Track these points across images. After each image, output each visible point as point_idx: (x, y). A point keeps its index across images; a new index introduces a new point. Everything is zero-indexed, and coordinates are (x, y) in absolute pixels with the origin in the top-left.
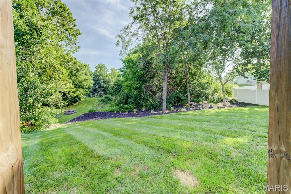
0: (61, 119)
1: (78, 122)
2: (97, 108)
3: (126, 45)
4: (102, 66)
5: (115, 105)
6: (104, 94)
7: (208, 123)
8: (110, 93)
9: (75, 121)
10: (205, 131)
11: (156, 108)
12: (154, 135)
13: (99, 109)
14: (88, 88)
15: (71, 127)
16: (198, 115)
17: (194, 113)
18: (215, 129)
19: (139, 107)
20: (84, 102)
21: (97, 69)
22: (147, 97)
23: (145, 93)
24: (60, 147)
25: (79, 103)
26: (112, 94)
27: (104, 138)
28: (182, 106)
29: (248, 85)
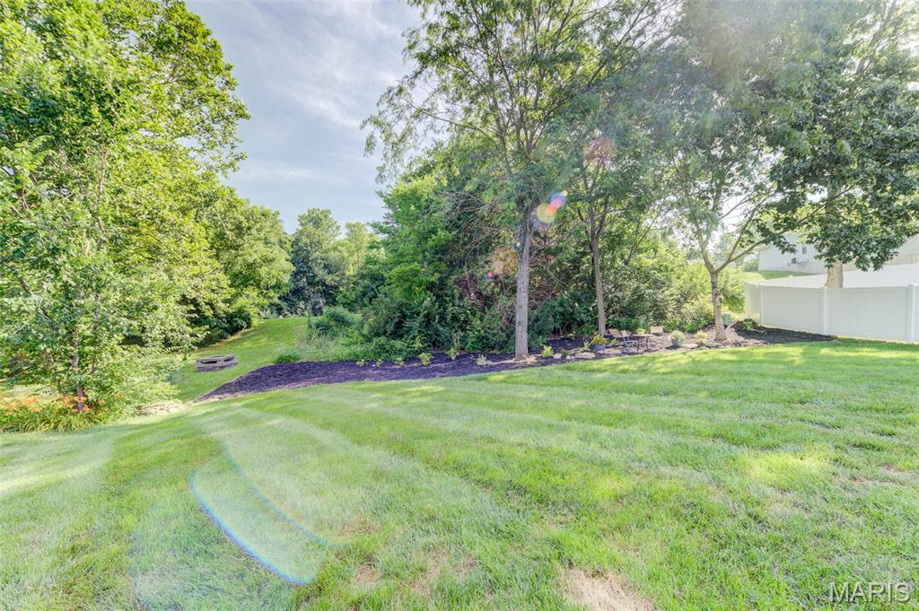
0: (186, 387)
1: (240, 395)
2: (301, 350)
3: (397, 147)
4: (321, 216)
5: (361, 338)
6: (327, 304)
7: (671, 397)
8: (347, 303)
9: (232, 392)
10: (662, 426)
11: (493, 349)
12: (490, 440)
13: (309, 352)
14: (273, 287)
15: (216, 411)
16: (634, 372)
17: (621, 364)
18: (696, 418)
19: (438, 347)
20: (262, 330)
21: (302, 225)
22: (465, 313)
23: (457, 302)
24: (171, 483)
25: (245, 333)
26: (350, 306)
27: (321, 450)
28: (578, 342)
29: (796, 274)
